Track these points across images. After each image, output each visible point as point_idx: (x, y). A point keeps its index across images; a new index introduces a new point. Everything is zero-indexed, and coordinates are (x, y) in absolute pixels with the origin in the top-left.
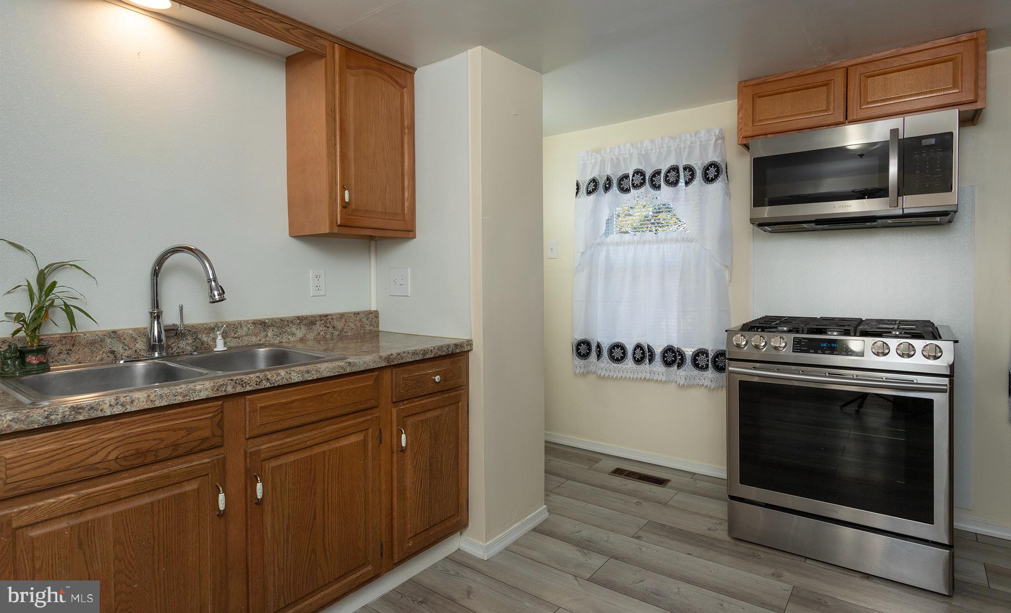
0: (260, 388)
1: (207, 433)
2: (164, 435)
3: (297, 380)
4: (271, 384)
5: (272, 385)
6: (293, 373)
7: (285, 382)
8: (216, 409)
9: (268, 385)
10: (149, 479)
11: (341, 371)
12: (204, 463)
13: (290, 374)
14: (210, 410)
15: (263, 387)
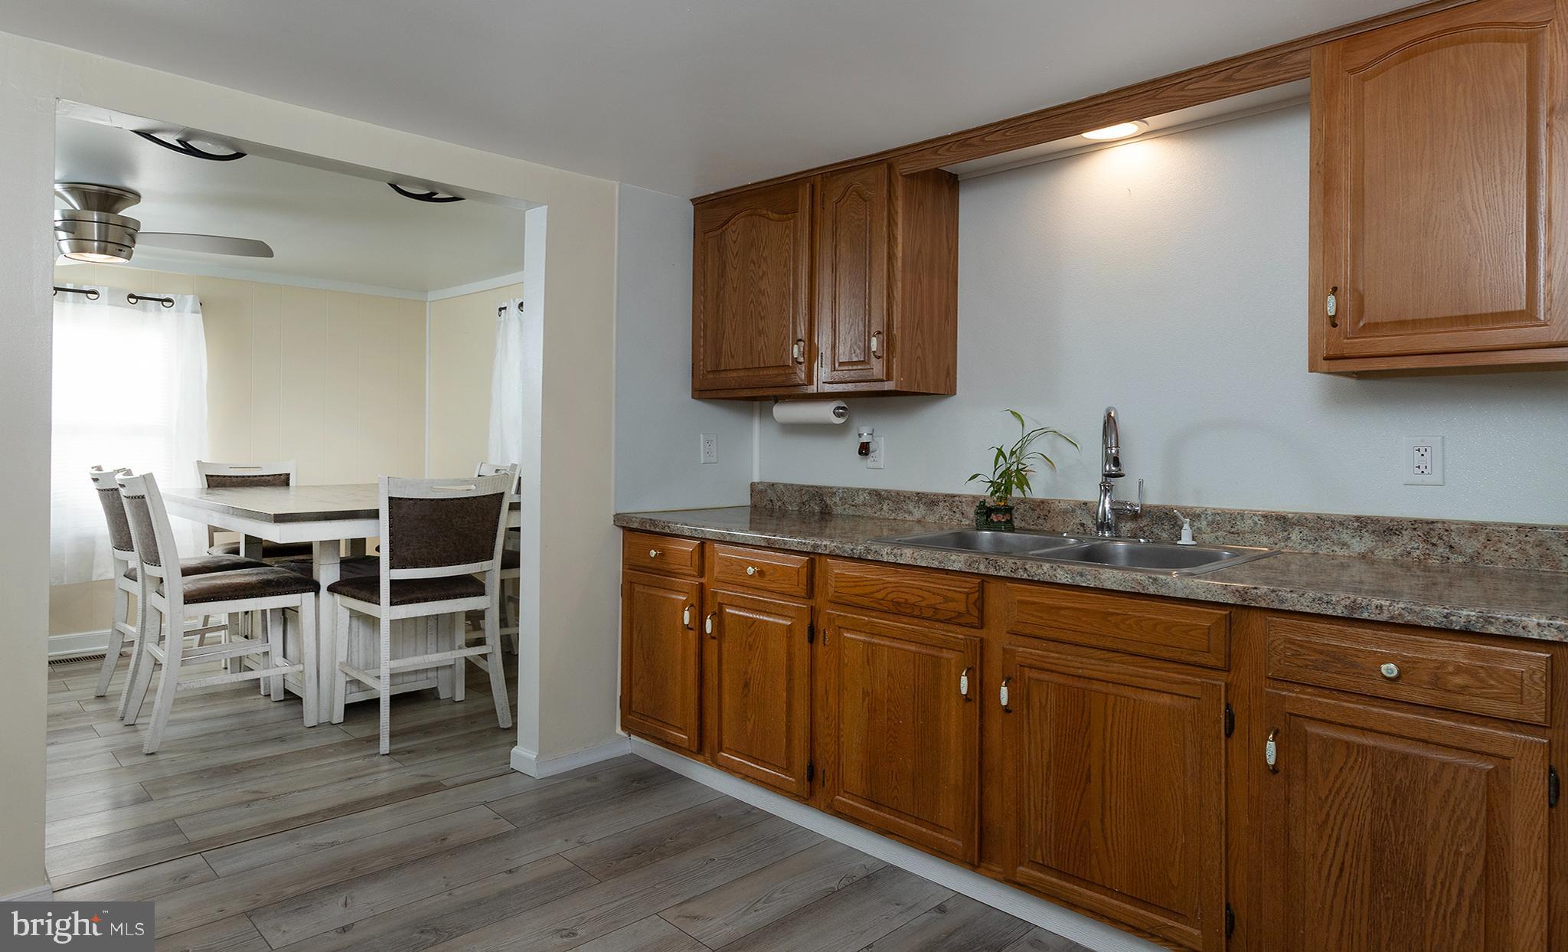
0: (1015, 576)
1: (962, 608)
2: (926, 594)
3: (1064, 581)
4: (1029, 576)
5: (1031, 578)
6: (1059, 570)
7: (1047, 578)
8: (972, 586)
9: (1025, 576)
10: (914, 631)
11: (1139, 588)
12: (957, 638)
13: (1055, 570)
14: (967, 585)
15: (1019, 577)
